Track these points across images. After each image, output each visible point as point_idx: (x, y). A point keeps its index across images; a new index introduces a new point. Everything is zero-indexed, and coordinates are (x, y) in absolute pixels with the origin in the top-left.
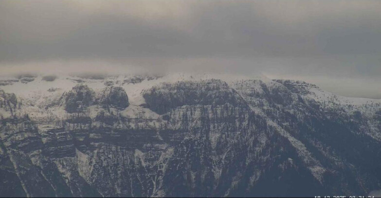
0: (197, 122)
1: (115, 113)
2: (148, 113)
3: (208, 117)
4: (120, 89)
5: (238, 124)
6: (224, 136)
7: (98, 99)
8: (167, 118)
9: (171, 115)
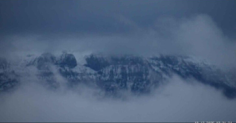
0: (119, 76)
1: (68, 70)
2: (89, 70)
3: (126, 72)
4: (71, 55)
5: (144, 77)
6: (136, 84)
7: (58, 61)
8: (100, 73)
9: (103, 71)
